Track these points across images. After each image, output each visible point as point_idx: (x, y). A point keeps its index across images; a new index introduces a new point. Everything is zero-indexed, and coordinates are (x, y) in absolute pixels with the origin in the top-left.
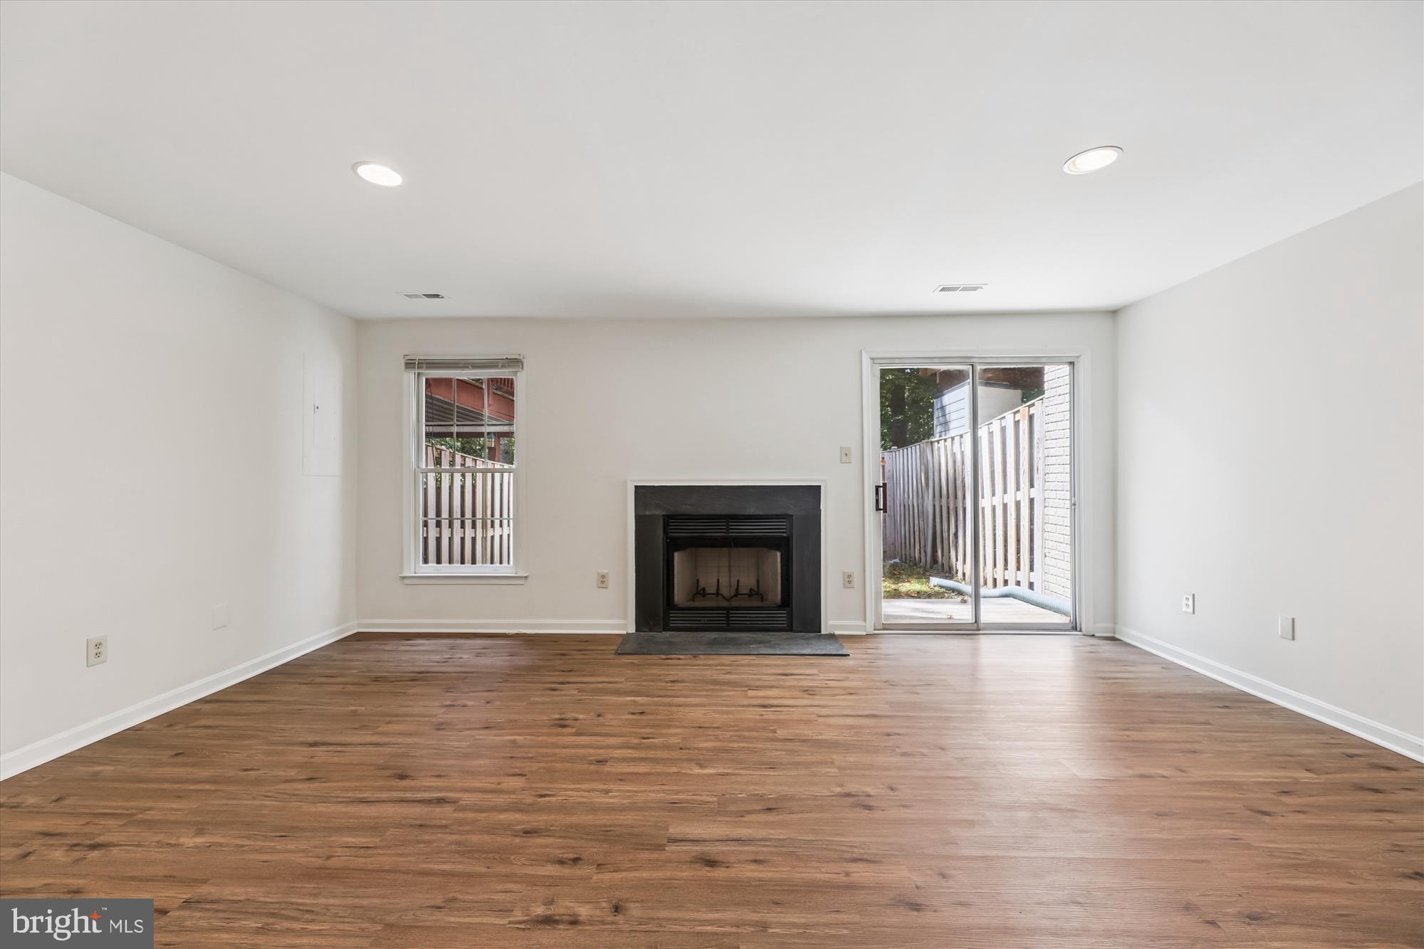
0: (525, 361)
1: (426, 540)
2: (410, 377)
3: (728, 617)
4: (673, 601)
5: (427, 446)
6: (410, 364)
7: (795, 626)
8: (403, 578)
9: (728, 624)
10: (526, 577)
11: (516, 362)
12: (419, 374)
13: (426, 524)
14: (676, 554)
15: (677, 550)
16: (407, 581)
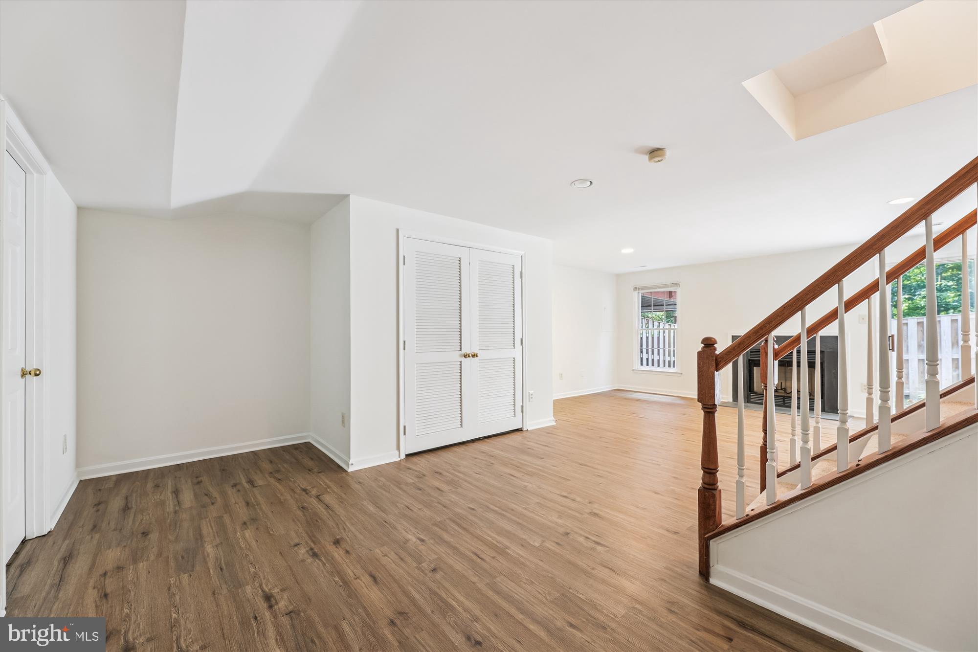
0: (680, 284)
1: (642, 359)
2: (635, 293)
3: (784, 400)
4: (754, 389)
5: (642, 319)
6: (635, 289)
7: (826, 409)
8: (633, 370)
9: (784, 404)
10: (681, 373)
11: (677, 285)
12: (638, 293)
13: (642, 352)
14: (755, 368)
15: (755, 366)
16: (634, 371)
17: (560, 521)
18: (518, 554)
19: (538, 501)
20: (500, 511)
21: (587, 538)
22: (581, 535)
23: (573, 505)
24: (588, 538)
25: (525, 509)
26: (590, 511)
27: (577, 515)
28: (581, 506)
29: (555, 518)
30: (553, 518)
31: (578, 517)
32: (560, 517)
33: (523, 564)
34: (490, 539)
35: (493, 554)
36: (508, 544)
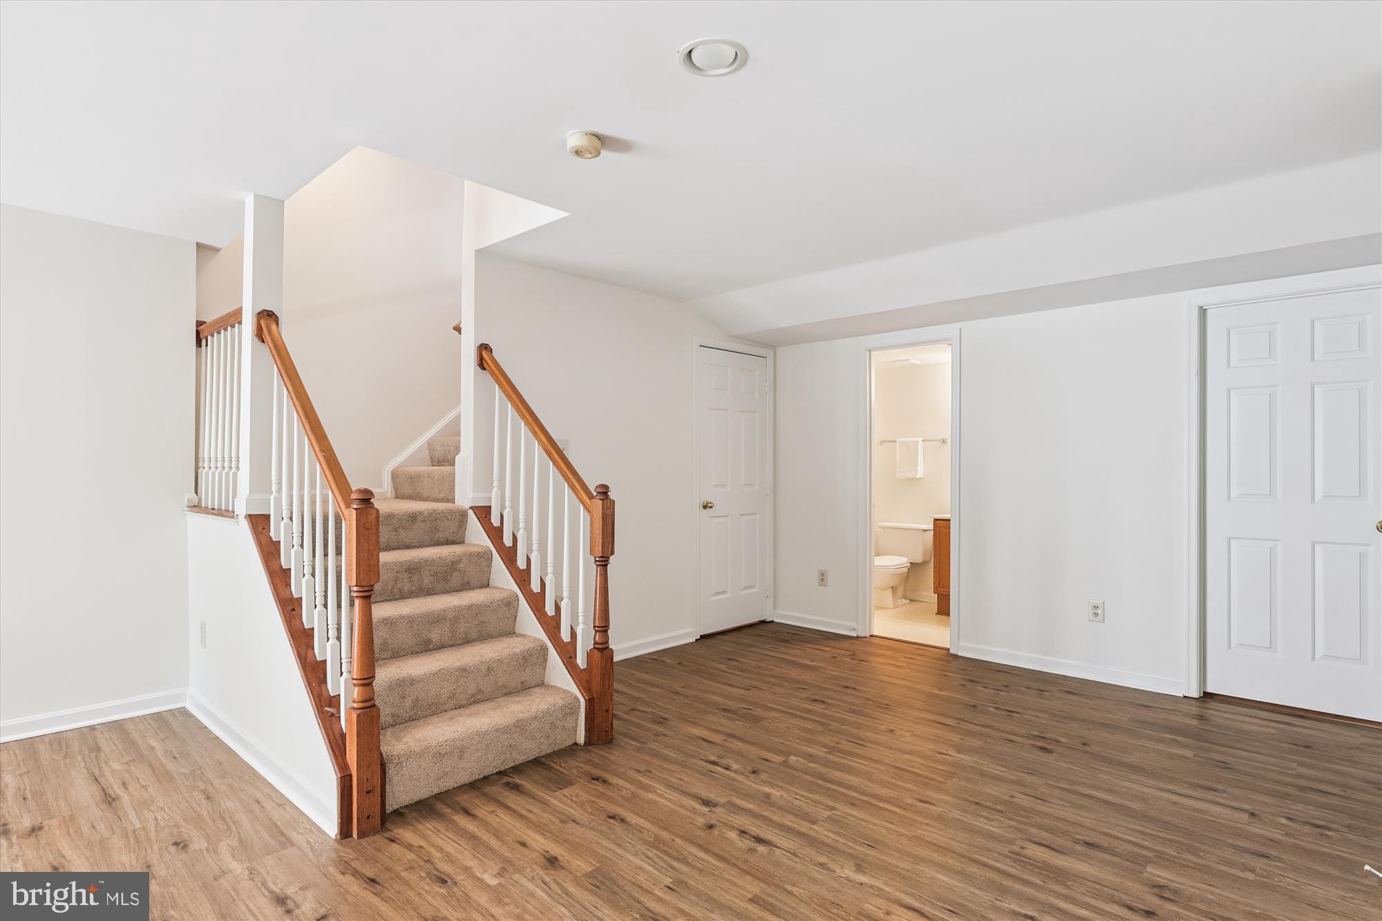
17: (767, 789)
18: (811, 747)
19: (814, 827)
20: (873, 801)
21: (727, 769)
22: (735, 772)
23: (743, 821)
24: (725, 768)
25: (833, 809)
26: (713, 809)
27: (738, 801)
28: (730, 819)
29: (775, 793)
30: (778, 794)
31: (736, 797)
32: (768, 796)
33: (803, 740)
34: (856, 760)
35: (840, 746)
36: (828, 756)
